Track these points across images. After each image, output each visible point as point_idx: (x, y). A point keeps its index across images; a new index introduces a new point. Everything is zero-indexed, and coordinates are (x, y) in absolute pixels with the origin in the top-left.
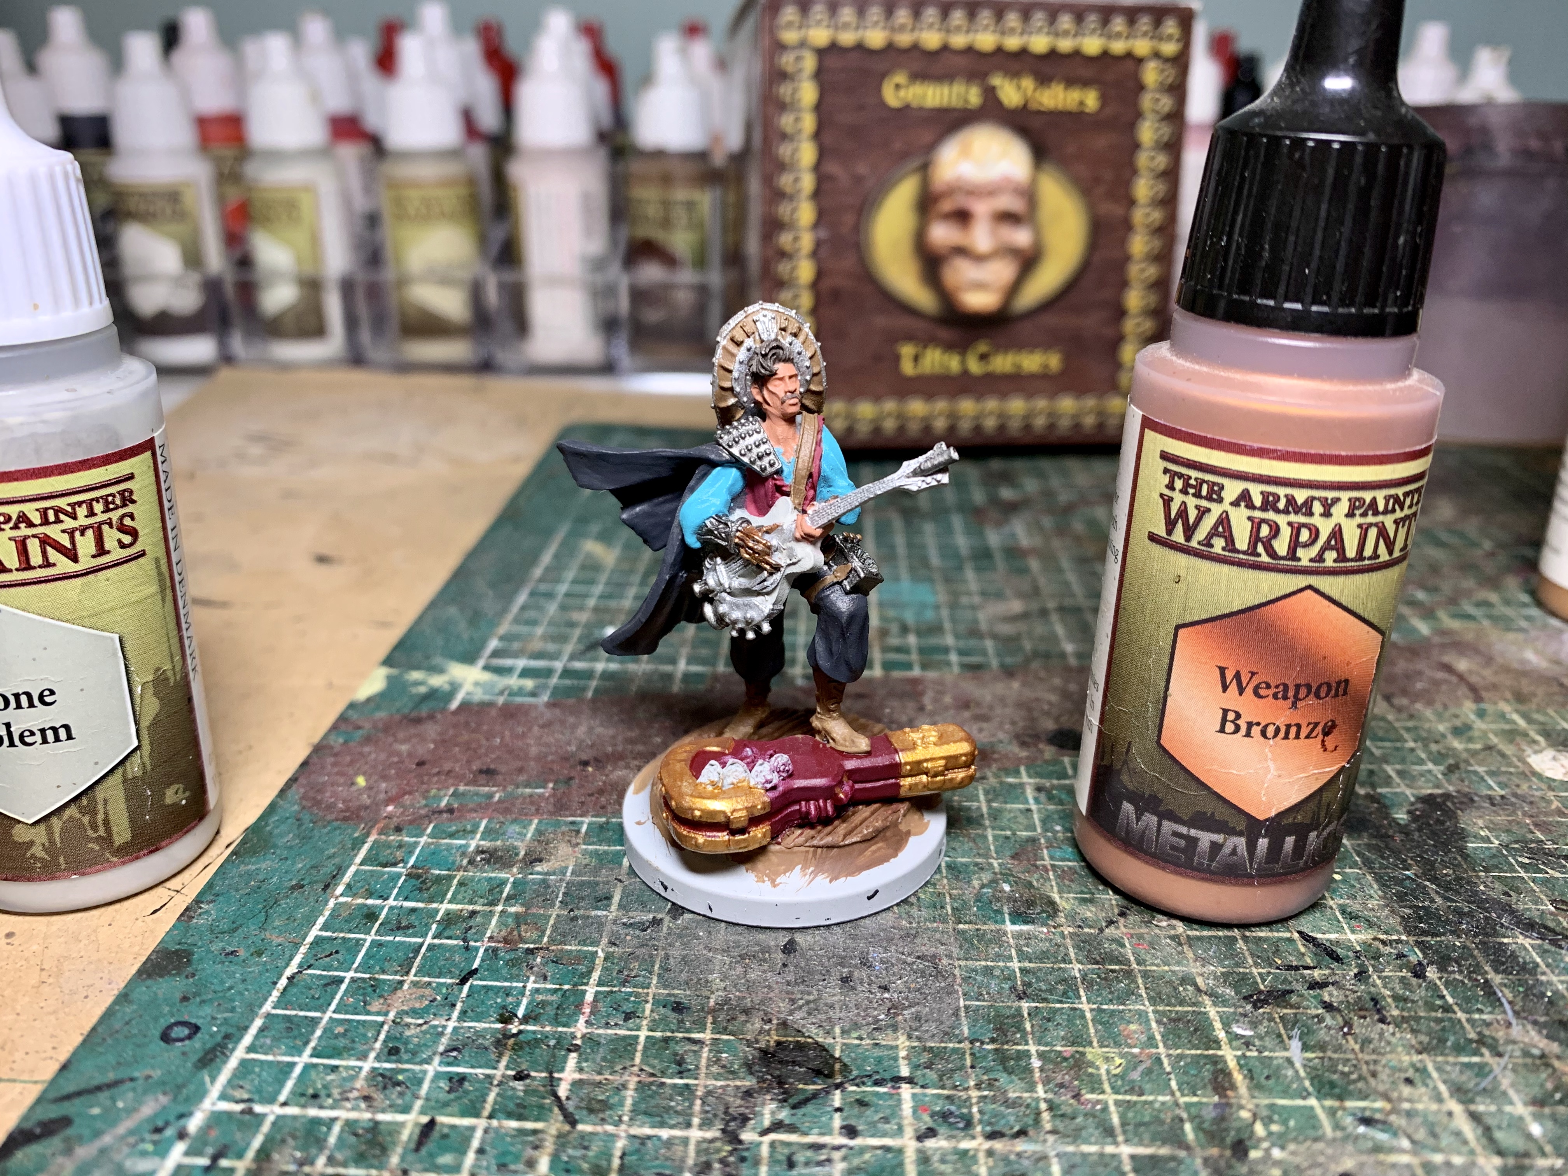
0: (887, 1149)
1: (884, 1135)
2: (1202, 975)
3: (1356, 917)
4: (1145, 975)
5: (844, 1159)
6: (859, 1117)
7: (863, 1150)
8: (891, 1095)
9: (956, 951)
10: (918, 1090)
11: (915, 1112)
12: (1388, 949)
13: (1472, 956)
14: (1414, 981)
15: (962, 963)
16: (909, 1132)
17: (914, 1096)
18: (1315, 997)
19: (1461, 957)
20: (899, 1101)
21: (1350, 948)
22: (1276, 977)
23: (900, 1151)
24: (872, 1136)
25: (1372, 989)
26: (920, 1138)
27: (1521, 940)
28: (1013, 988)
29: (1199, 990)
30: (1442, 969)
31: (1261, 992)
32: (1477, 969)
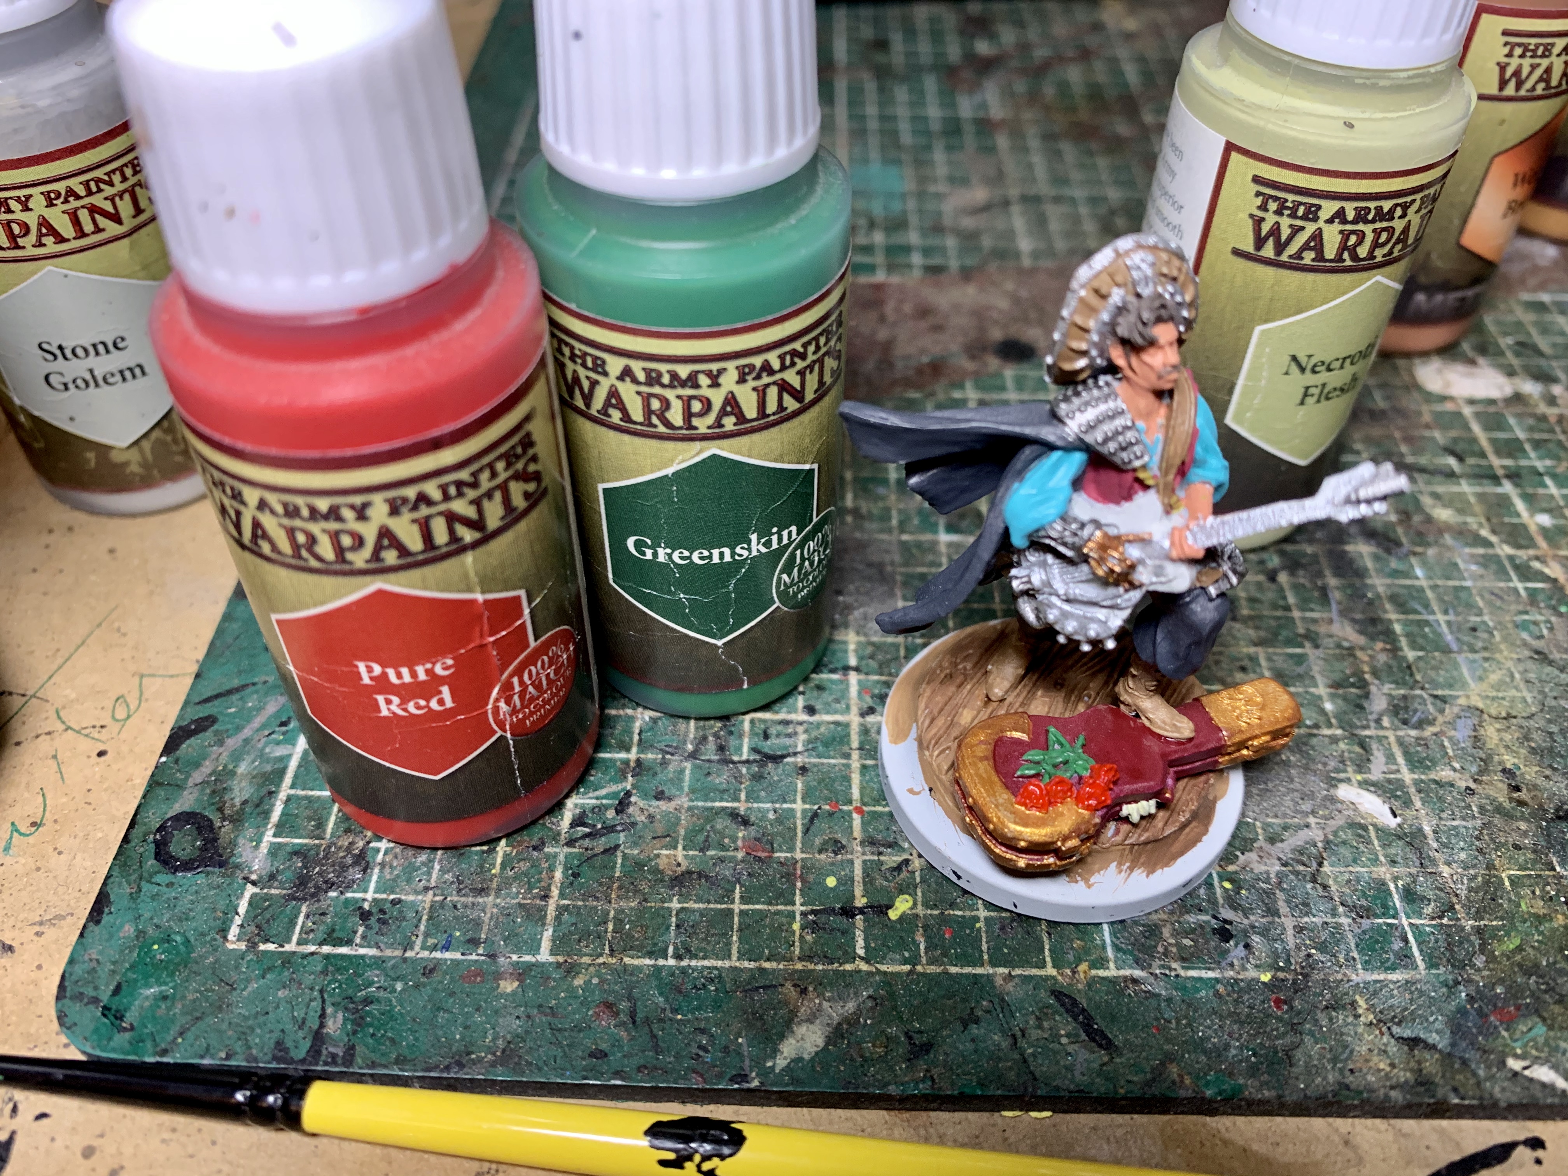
0: (837, 724)
1: (836, 712)
5: (806, 731)
6: (817, 698)
7: (819, 725)
8: (841, 682)
10: (862, 677)
11: (860, 693)
13: (1319, 563)
14: (1267, 584)
16: (854, 710)
17: (860, 682)
19: (1308, 564)
20: (848, 686)
23: (847, 725)
24: (828, 713)
26: (863, 715)
27: (1363, 548)
30: (1292, 573)
32: (1320, 574)
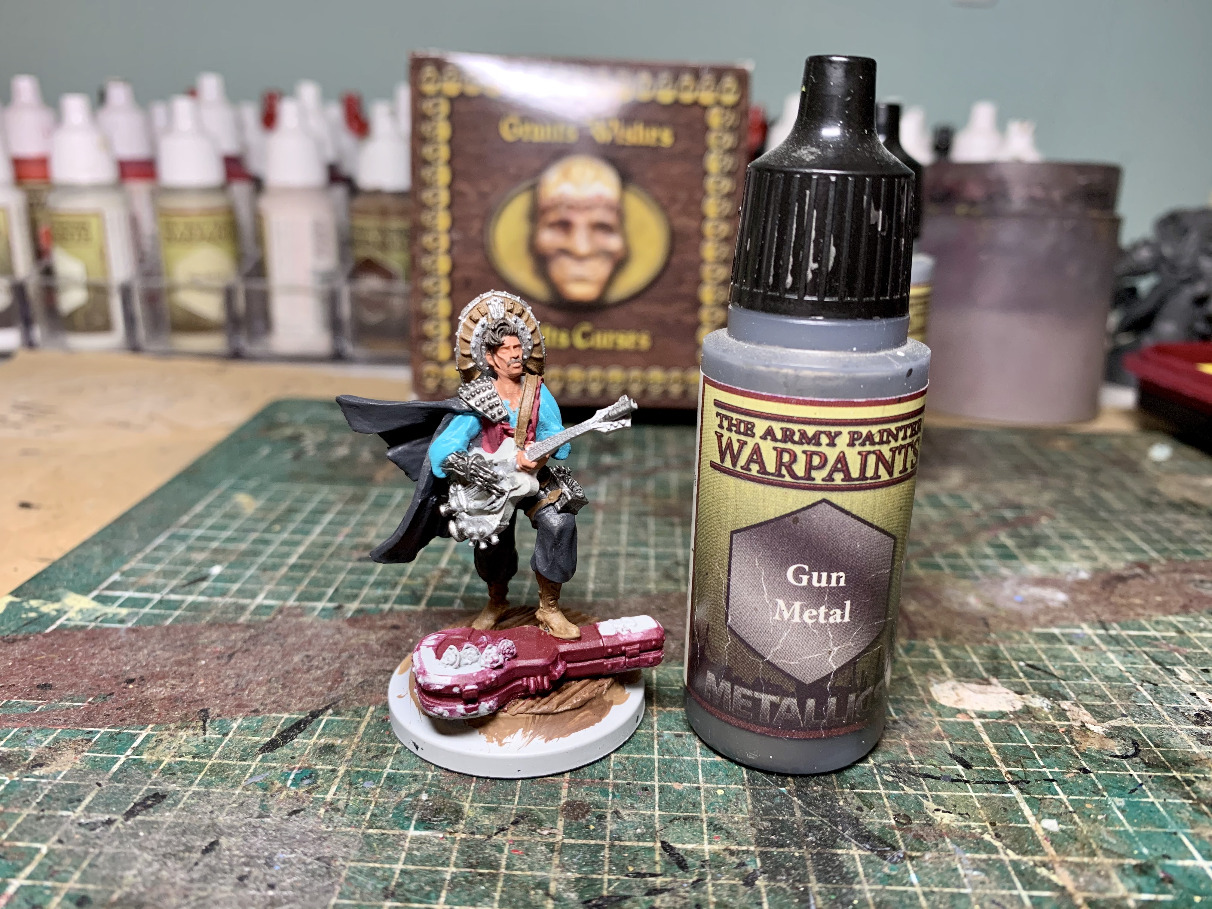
2: (556, 880)
3: (721, 829)
4: (508, 878)
9: (354, 852)
12: (734, 859)
13: (805, 867)
14: (742, 889)
15: (353, 864)
18: (646, 903)
19: (793, 868)
21: (700, 858)
22: (623, 883)
25: (702, 896)
27: (856, 852)
28: (386, 888)
29: (547, 894)
30: (772, 877)
31: (602, 897)
32: (803, 879)
